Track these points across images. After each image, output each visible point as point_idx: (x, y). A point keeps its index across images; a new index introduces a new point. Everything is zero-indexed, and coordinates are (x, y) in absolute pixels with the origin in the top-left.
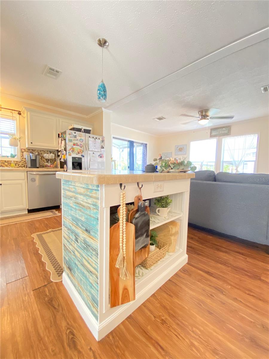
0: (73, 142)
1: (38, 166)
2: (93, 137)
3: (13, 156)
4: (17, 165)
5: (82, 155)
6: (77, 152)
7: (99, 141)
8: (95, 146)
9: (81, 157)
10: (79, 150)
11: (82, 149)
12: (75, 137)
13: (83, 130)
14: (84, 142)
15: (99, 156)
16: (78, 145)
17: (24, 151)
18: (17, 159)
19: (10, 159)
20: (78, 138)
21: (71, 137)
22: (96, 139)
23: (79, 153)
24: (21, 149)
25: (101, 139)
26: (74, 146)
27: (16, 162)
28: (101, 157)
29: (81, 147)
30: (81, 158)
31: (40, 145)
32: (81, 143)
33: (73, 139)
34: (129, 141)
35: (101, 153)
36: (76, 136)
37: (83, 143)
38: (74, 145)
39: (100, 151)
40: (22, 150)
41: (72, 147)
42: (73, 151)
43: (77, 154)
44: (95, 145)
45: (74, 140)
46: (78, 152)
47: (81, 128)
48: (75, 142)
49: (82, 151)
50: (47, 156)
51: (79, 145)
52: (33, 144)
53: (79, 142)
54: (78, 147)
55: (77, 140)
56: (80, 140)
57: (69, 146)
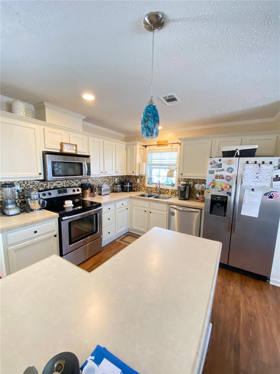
0: (216, 173)
1: (187, 197)
2: (256, 162)
3: (173, 185)
4: (174, 193)
5: (228, 193)
6: (219, 187)
7: (271, 167)
8: (257, 177)
9: (226, 195)
10: (223, 186)
11: (230, 183)
12: (220, 166)
13: (238, 151)
14: (235, 172)
16: (223, 178)
17: (181, 180)
18: (175, 188)
19: (170, 188)
20: (225, 166)
21: (212, 167)
22: (261, 165)
23: (223, 190)
26: (216, 180)
27: (174, 191)
28: (271, 197)
29: (228, 180)
30: (226, 197)
32: (230, 175)
33: (217, 169)
36: (221, 164)
37: (232, 173)
38: (216, 178)
40: (180, 179)
41: (214, 180)
42: (213, 187)
43: (219, 191)
44: (257, 175)
45: (217, 171)
46: (222, 188)
48: (219, 173)
49: (228, 187)
50: (198, 186)
51: (225, 178)
52: (183, 175)
53: (225, 174)
54: (224, 181)
55: (223, 170)
56: (228, 170)
57: (209, 179)
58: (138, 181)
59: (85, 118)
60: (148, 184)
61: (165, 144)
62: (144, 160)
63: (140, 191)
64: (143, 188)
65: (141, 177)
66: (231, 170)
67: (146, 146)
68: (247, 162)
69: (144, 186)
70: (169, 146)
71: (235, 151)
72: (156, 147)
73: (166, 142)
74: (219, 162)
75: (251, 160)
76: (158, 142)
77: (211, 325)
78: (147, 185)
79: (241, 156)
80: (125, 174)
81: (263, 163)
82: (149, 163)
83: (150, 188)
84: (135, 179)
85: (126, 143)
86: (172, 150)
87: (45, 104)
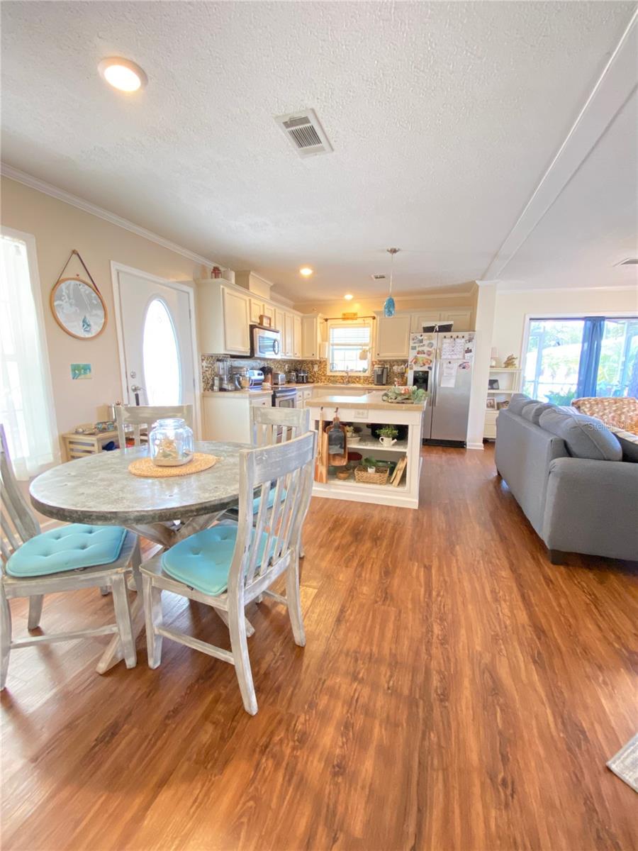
0: (418, 349)
1: (384, 382)
2: (451, 337)
3: (365, 371)
5: (429, 368)
6: (421, 363)
7: (463, 340)
8: (453, 351)
9: (427, 370)
10: (425, 361)
11: (431, 358)
12: (421, 341)
13: (437, 327)
14: (435, 346)
15: (460, 366)
16: (424, 353)
17: (375, 363)
18: (367, 374)
19: (362, 374)
20: (425, 342)
21: (414, 343)
22: (456, 339)
23: (424, 365)
24: (372, 362)
25: (467, 337)
27: (367, 378)
28: (464, 368)
29: (429, 355)
30: (427, 372)
31: (389, 355)
32: (430, 350)
33: (419, 344)
34: (585, 319)
35: (465, 361)
37: (432, 348)
38: (418, 354)
39: (461, 357)
41: (416, 356)
42: (415, 363)
43: (421, 366)
44: (453, 349)
45: (419, 346)
46: (424, 363)
47: (434, 325)
48: (421, 349)
49: (429, 362)
50: (396, 369)
51: (426, 353)
52: (380, 355)
53: (426, 349)
54: (425, 356)
55: (424, 345)
56: (428, 346)
57: (411, 355)
58: (316, 369)
59: (272, 284)
60: (331, 371)
61: (353, 317)
62: (325, 338)
63: (318, 382)
64: (323, 378)
65: (320, 362)
66: (431, 345)
67: (326, 320)
68: (445, 337)
69: (325, 375)
70: (359, 321)
71: (434, 327)
72: (341, 322)
73: (355, 314)
74: (420, 338)
75: (448, 334)
76: (344, 315)
77: (422, 459)
78: (329, 373)
79: (439, 331)
80: (300, 359)
81: (457, 337)
82: (331, 342)
83: (334, 376)
84: (310, 365)
85: (302, 315)
86: (364, 325)
87: (252, 273)
